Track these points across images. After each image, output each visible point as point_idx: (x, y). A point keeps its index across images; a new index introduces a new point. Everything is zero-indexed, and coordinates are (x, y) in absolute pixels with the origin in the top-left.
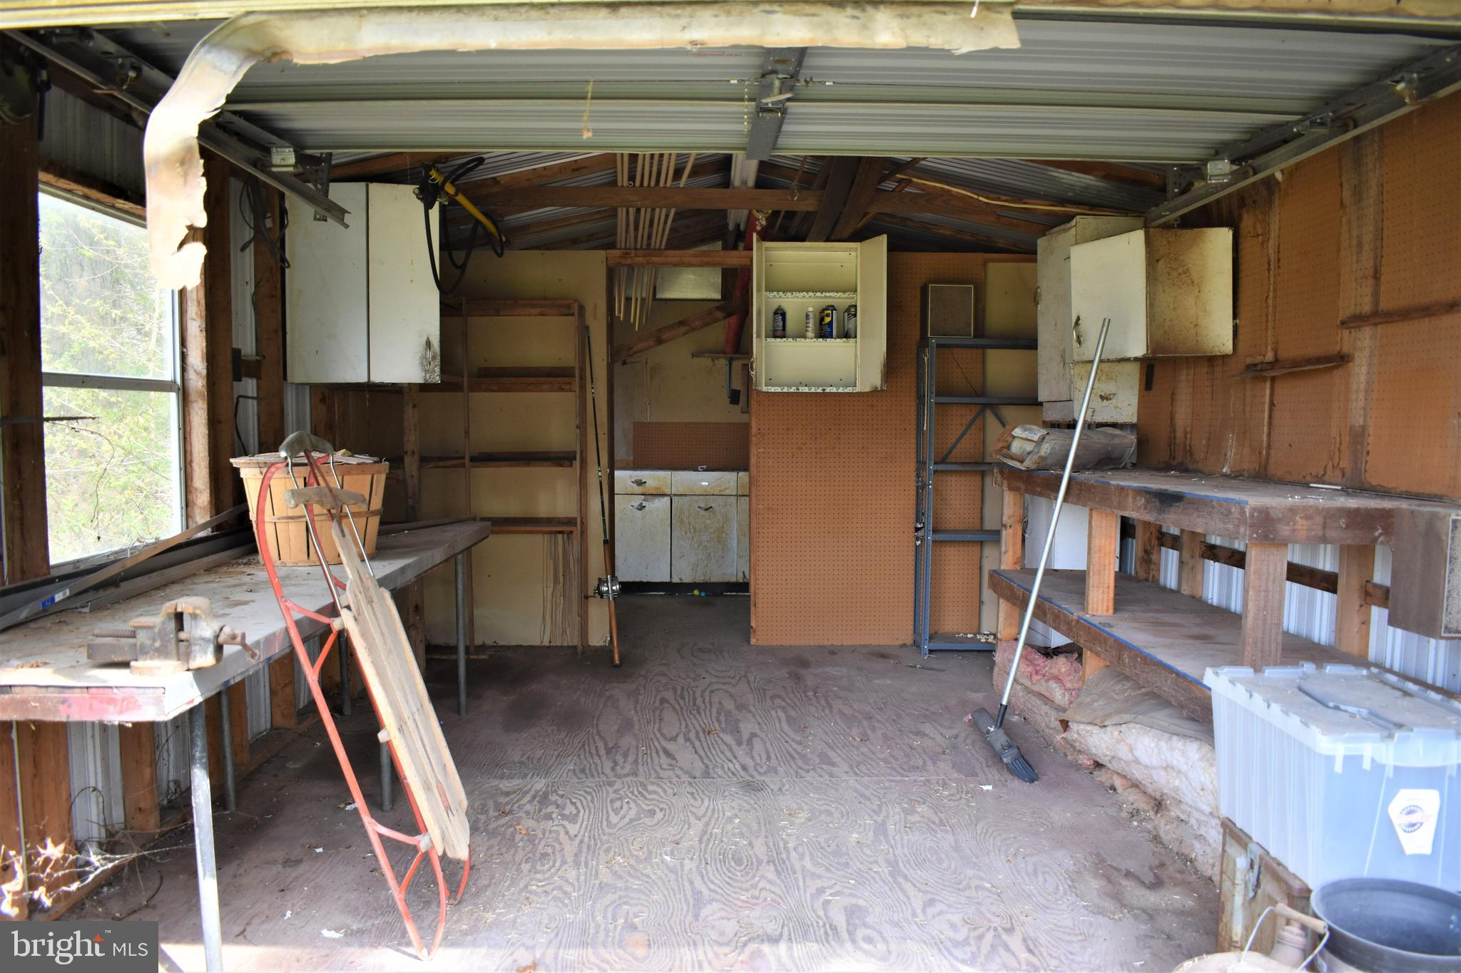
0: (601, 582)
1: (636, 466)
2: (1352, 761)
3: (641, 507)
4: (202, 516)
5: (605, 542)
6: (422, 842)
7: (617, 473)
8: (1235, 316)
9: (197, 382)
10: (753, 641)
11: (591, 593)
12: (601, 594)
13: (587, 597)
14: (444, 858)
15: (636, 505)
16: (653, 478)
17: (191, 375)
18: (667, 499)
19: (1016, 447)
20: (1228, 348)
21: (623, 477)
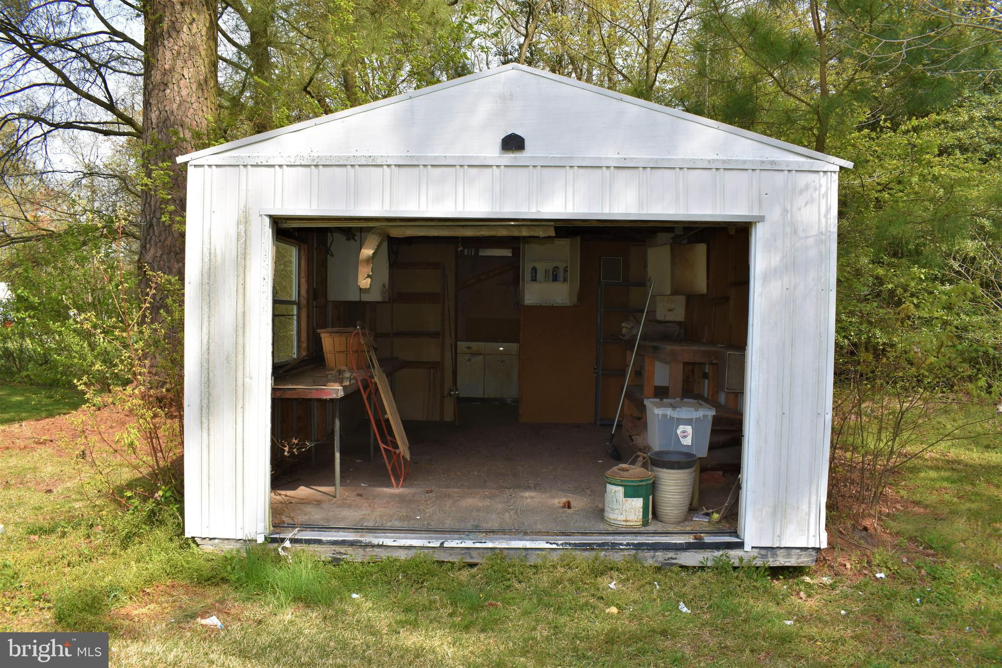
0: (451, 390)
1: (467, 340)
2: (665, 416)
3: (470, 360)
4: (304, 353)
5: (453, 372)
6: (398, 451)
7: (459, 343)
8: (708, 278)
9: (304, 302)
10: (520, 420)
11: (446, 394)
12: (451, 395)
13: (444, 397)
14: (403, 457)
15: (467, 359)
16: (476, 346)
17: (302, 299)
18: (482, 357)
19: (624, 331)
20: (705, 291)
21: (462, 345)
